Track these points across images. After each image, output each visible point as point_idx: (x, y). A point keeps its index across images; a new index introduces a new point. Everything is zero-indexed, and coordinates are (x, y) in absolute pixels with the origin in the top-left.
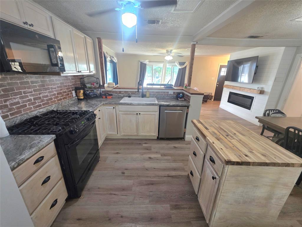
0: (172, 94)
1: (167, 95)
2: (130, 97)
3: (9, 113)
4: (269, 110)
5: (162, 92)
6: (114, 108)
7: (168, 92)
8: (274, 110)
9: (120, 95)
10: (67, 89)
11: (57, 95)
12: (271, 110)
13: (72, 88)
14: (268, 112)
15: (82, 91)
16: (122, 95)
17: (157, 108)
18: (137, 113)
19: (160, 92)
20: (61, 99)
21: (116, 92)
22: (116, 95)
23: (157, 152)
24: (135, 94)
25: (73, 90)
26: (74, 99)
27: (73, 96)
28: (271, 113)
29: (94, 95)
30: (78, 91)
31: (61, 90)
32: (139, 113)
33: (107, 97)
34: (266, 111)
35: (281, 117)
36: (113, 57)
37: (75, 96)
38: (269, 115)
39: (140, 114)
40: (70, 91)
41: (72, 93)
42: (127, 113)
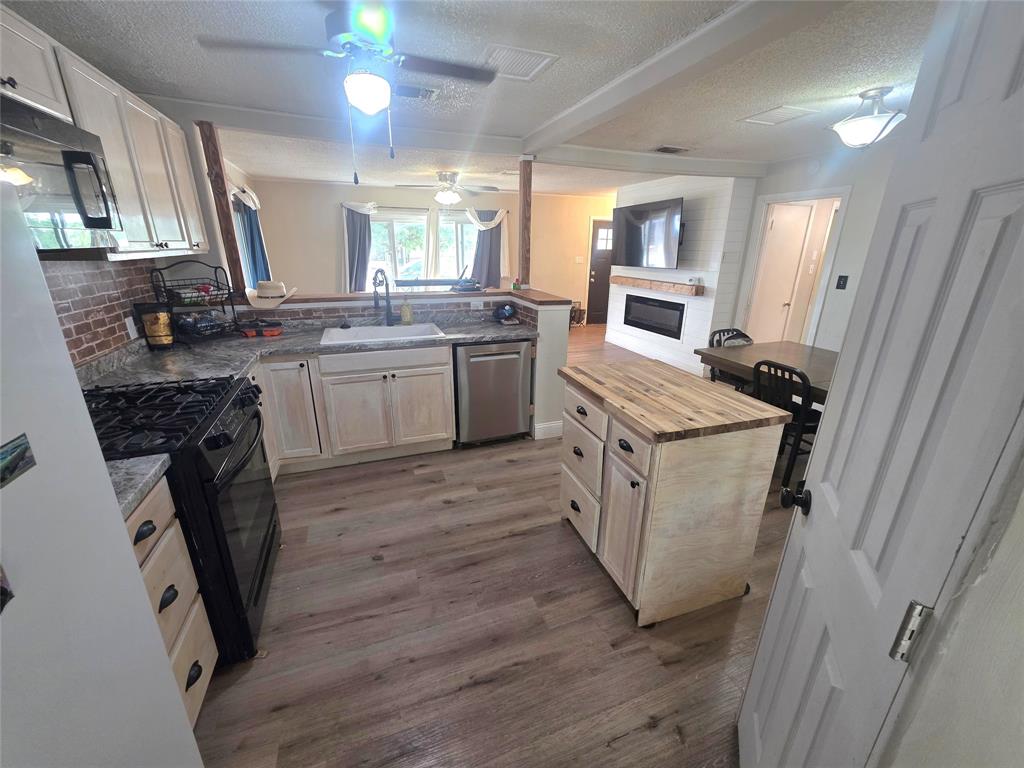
0: (482, 308)
1: (467, 311)
2: (345, 326)
4: (719, 332)
5: (449, 305)
6: (302, 365)
7: (468, 304)
8: (728, 331)
9: (310, 321)
10: (109, 310)
11: (75, 337)
12: (724, 331)
13: (122, 306)
14: (717, 337)
15: (163, 317)
16: (318, 323)
17: (446, 353)
18: (384, 373)
19: (442, 304)
20: (91, 351)
21: (293, 314)
22: (295, 322)
23: (463, 484)
24: (363, 316)
25: (126, 317)
26: (135, 346)
27: (127, 334)
28: (723, 339)
29: (212, 327)
30: (146, 317)
31: (87, 314)
32: (392, 372)
33: (264, 333)
34: (713, 334)
35: (744, 346)
36: (244, 192)
37: (136, 336)
38: (719, 342)
39: (393, 376)
40: (118, 318)
41: (124, 327)
42: (350, 378)
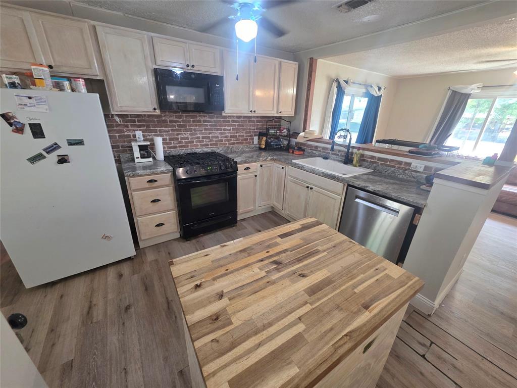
0: (421, 170)
1: (406, 169)
2: (326, 158)
3: (178, 145)
6: (283, 168)
7: (409, 164)
9: (314, 152)
10: (246, 133)
11: (229, 138)
13: (255, 132)
15: (265, 138)
16: (317, 153)
18: (308, 185)
20: (234, 144)
21: (311, 146)
22: (310, 151)
24: (338, 155)
25: (255, 136)
26: (253, 146)
27: (253, 142)
29: (276, 145)
30: (261, 137)
31: (237, 133)
32: (312, 187)
33: (294, 152)
37: (257, 143)
39: (311, 188)
40: (251, 136)
41: (253, 139)
42: (297, 181)
